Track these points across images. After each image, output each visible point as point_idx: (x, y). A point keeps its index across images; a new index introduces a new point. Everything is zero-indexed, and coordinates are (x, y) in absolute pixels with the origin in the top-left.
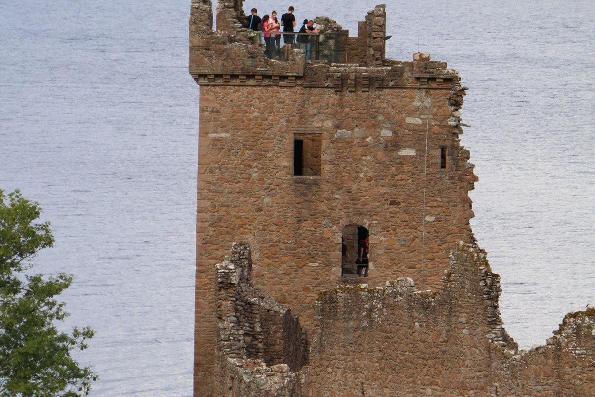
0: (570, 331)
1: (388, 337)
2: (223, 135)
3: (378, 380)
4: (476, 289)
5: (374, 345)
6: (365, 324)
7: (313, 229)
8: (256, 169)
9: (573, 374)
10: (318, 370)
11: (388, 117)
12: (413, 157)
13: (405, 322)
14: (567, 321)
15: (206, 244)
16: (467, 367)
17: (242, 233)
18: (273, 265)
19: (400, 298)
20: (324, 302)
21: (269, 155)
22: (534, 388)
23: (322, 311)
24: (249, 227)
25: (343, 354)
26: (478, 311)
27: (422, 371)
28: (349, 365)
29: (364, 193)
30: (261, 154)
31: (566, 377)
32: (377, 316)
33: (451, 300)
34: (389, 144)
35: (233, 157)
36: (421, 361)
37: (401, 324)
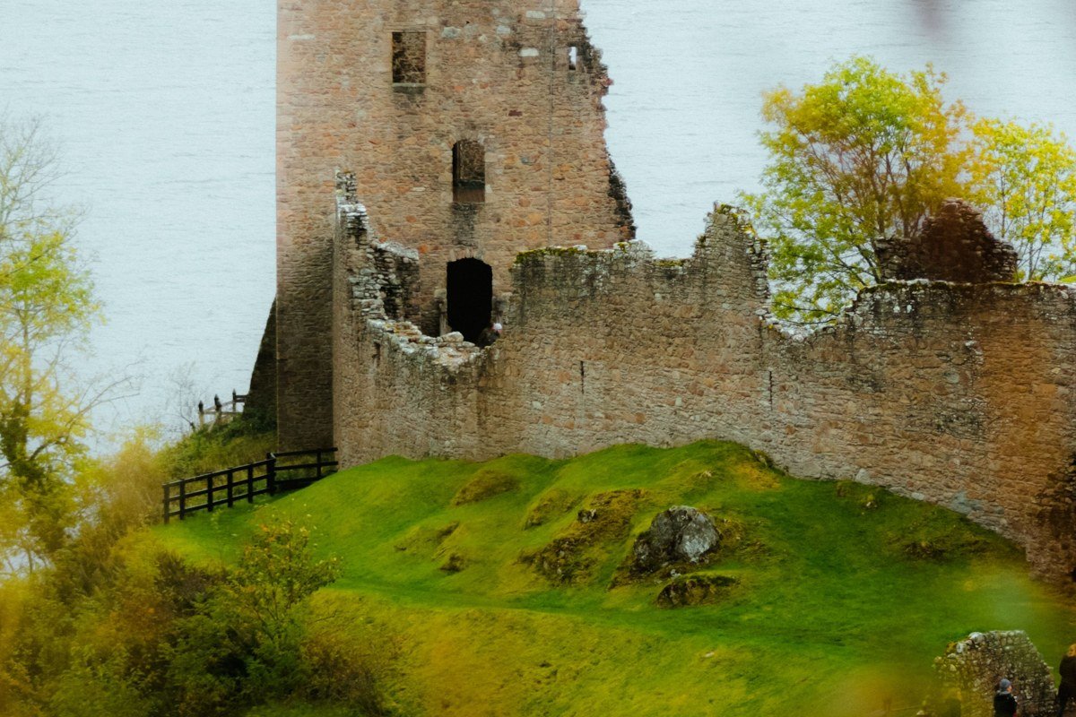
0: (867, 308)
1: (616, 310)
2: (306, 37)
3: (604, 359)
4: (741, 257)
5: (598, 319)
6: (585, 292)
7: (416, 146)
8: (347, 77)
9: (870, 358)
10: (519, 345)
11: (505, 10)
12: (536, 58)
13: (641, 292)
14: (862, 296)
15: (288, 167)
16: (729, 347)
17: (331, 154)
18: (370, 191)
19: (633, 264)
20: (525, 265)
21: (363, 59)
22: (821, 373)
23: (523, 275)
24: (340, 147)
25: (554, 328)
26: (744, 283)
27: (666, 350)
28: (562, 341)
29: (478, 103)
30: (354, 59)
31: (862, 361)
32: (601, 284)
33: (706, 269)
34: (507, 42)
35: (319, 63)
36: (664, 339)
37: (635, 295)
